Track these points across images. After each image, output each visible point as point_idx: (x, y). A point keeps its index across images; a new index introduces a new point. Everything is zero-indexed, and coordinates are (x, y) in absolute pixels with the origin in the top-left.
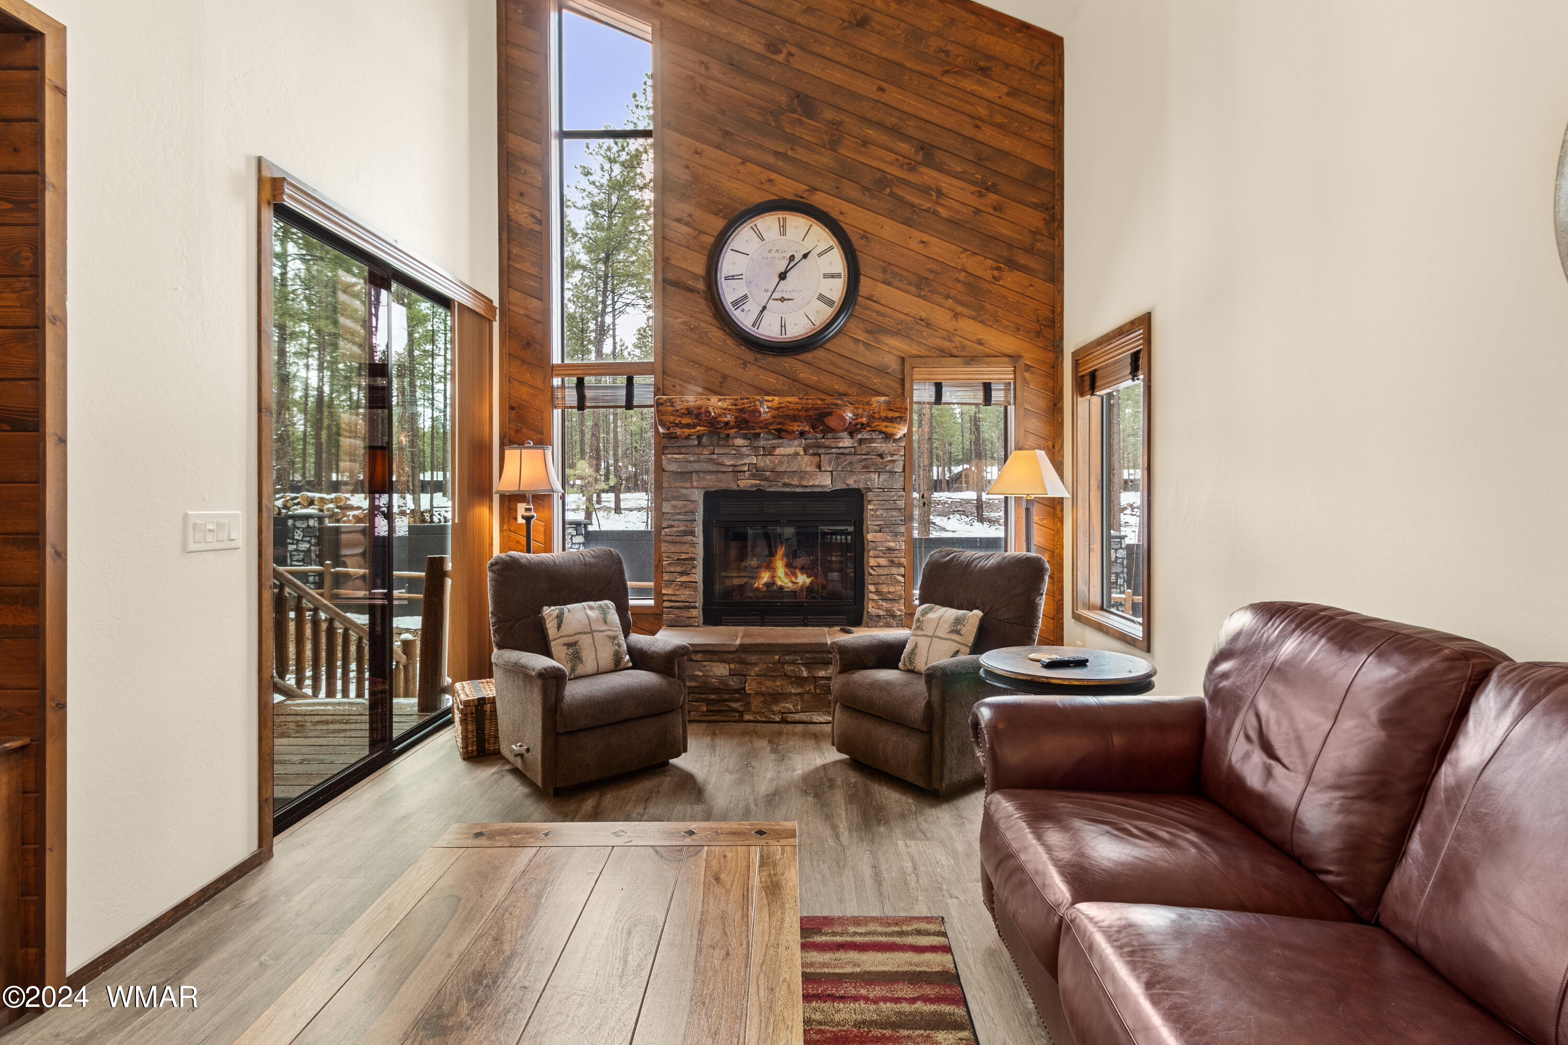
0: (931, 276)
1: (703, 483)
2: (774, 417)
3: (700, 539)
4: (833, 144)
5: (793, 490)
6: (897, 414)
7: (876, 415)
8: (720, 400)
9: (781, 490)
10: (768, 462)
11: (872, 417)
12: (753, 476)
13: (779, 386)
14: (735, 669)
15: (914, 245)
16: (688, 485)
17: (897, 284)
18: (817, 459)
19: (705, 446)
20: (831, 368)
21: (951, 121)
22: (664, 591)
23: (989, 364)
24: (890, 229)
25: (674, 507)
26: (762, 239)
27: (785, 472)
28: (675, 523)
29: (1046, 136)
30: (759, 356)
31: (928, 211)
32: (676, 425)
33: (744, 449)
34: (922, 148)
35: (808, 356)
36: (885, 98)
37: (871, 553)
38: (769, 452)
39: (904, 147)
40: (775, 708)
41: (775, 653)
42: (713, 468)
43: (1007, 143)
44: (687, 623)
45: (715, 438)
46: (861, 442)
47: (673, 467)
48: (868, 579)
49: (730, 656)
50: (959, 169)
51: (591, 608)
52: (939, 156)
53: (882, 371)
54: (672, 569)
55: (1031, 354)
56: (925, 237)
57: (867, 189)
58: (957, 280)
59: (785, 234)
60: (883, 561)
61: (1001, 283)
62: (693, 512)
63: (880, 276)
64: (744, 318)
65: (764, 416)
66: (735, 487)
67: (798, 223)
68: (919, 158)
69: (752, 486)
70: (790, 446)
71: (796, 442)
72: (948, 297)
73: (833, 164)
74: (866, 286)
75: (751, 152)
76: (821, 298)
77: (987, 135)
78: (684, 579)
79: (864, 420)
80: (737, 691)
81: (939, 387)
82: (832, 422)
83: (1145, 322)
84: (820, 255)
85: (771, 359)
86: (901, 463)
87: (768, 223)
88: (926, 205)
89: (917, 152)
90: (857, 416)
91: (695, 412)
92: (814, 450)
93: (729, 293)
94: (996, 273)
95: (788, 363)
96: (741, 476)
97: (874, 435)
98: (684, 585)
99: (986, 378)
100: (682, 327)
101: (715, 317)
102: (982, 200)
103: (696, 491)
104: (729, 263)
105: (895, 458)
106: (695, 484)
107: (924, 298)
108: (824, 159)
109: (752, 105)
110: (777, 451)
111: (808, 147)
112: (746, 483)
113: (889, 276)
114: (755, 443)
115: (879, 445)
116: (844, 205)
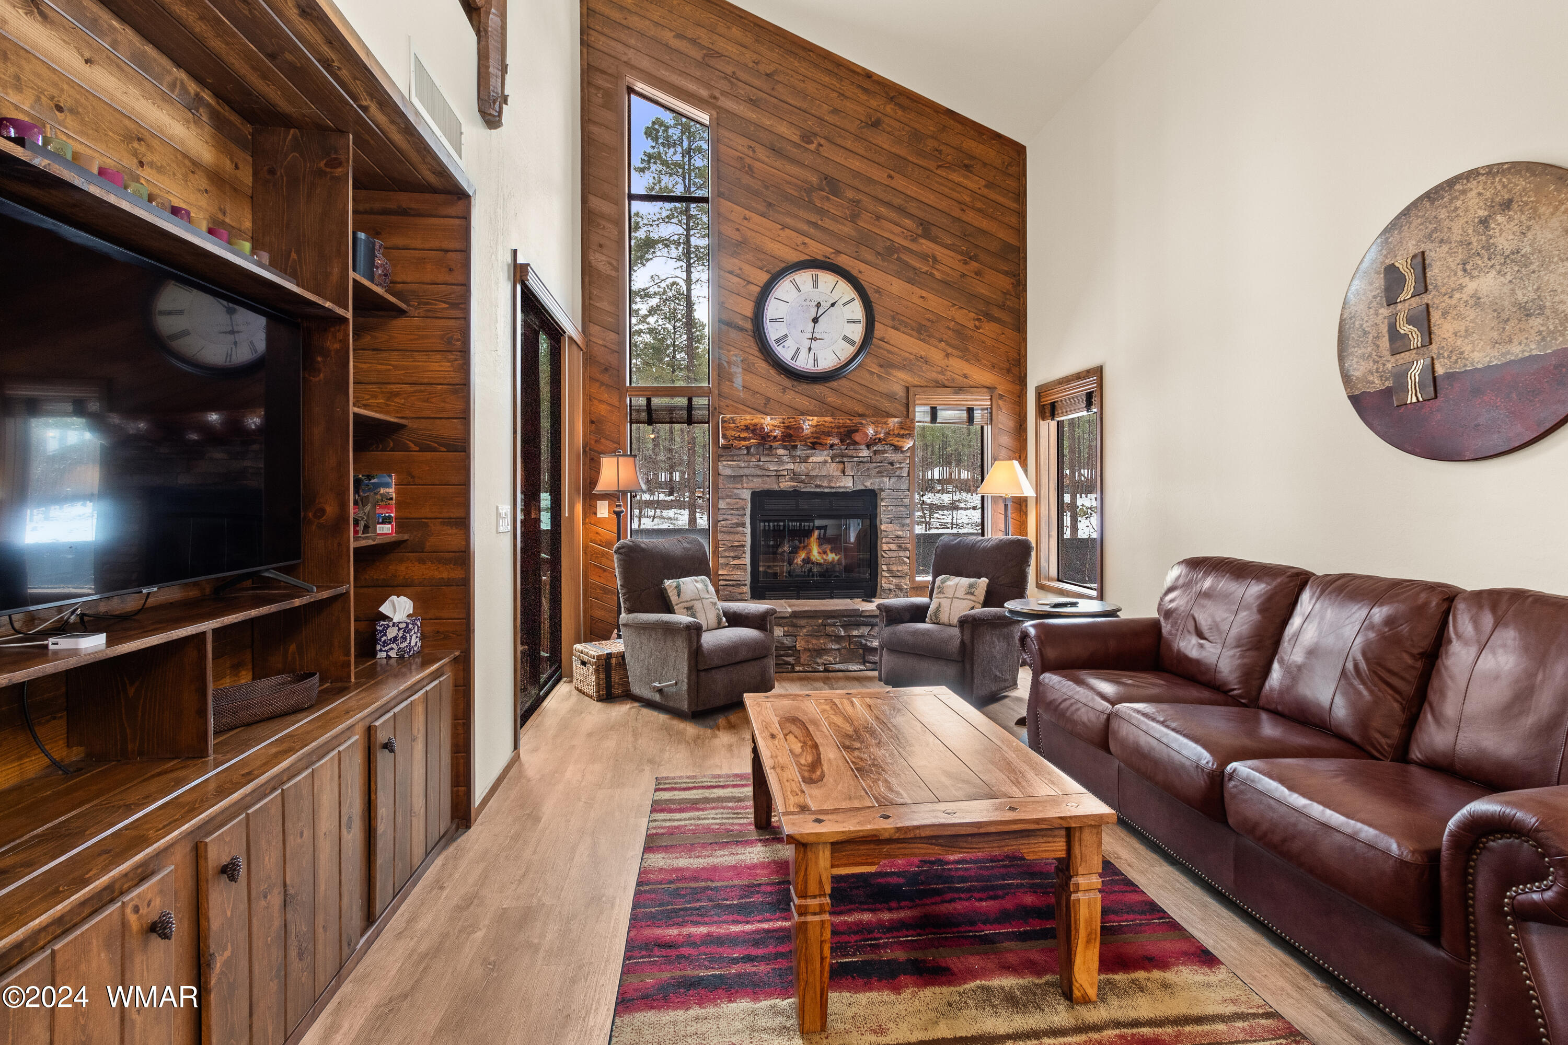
0: (928, 324)
1: (752, 485)
2: (812, 433)
3: (748, 530)
4: (853, 218)
5: (822, 490)
6: (907, 432)
7: (891, 433)
8: (769, 419)
9: (813, 490)
10: (803, 468)
11: (888, 434)
12: (792, 480)
13: (811, 408)
14: (788, 632)
15: (915, 299)
16: (740, 486)
17: (903, 329)
18: (841, 466)
19: (752, 455)
20: (852, 394)
21: (943, 204)
22: (720, 572)
23: (972, 393)
24: (896, 286)
25: (728, 504)
26: (799, 291)
27: (816, 476)
28: (729, 517)
29: (1013, 220)
30: (796, 383)
31: (926, 273)
32: (736, 438)
33: (784, 457)
34: (921, 224)
35: (834, 384)
36: (893, 183)
37: (884, 540)
38: (805, 460)
39: (908, 222)
40: (819, 661)
41: (819, 617)
42: (759, 473)
43: (985, 224)
44: (739, 597)
45: (761, 448)
46: (875, 452)
47: (728, 472)
48: (881, 561)
49: (785, 621)
50: (949, 242)
51: (697, 581)
52: (934, 231)
53: (891, 397)
54: (727, 554)
55: (1003, 385)
56: (924, 294)
57: (879, 253)
58: (948, 328)
59: (817, 287)
60: (893, 547)
61: (981, 331)
62: (744, 509)
63: (890, 323)
64: (785, 353)
65: (806, 432)
66: (776, 487)
67: (827, 279)
68: (920, 232)
69: (790, 487)
70: (821, 455)
71: (825, 453)
72: (941, 341)
73: (853, 233)
74: (879, 330)
75: (789, 221)
76: (845, 338)
77: (970, 217)
78: (737, 562)
79: (882, 436)
80: (789, 648)
81: (934, 411)
82: (856, 437)
83: (1098, 372)
84: (844, 305)
85: (805, 386)
86: (907, 469)
87: (804, 278)
88: (925, 269)
89: (917, 226)
90: (876, 432)
91: (751, 428)
92: (841, 459)
93: (773, 332)
94: (977, 323)
95: (818, 389)
96: (782, 479)
97: (886, 448)
98: (737, 567)
99: (970, 403)
101: (760, 351)
102: (967, 267)
103: (746, 491)
104: (773, 309)
105: (902, 465)
106: (745, 485)
107: (923, 340)
108: (846, 229)
109: (790, 183)
110: (811, 460)
111: (834, 218)
112: (786, 485)
113: (896, 323)
114: (794, 453)
115: (890, 455)
116: (863, 266)
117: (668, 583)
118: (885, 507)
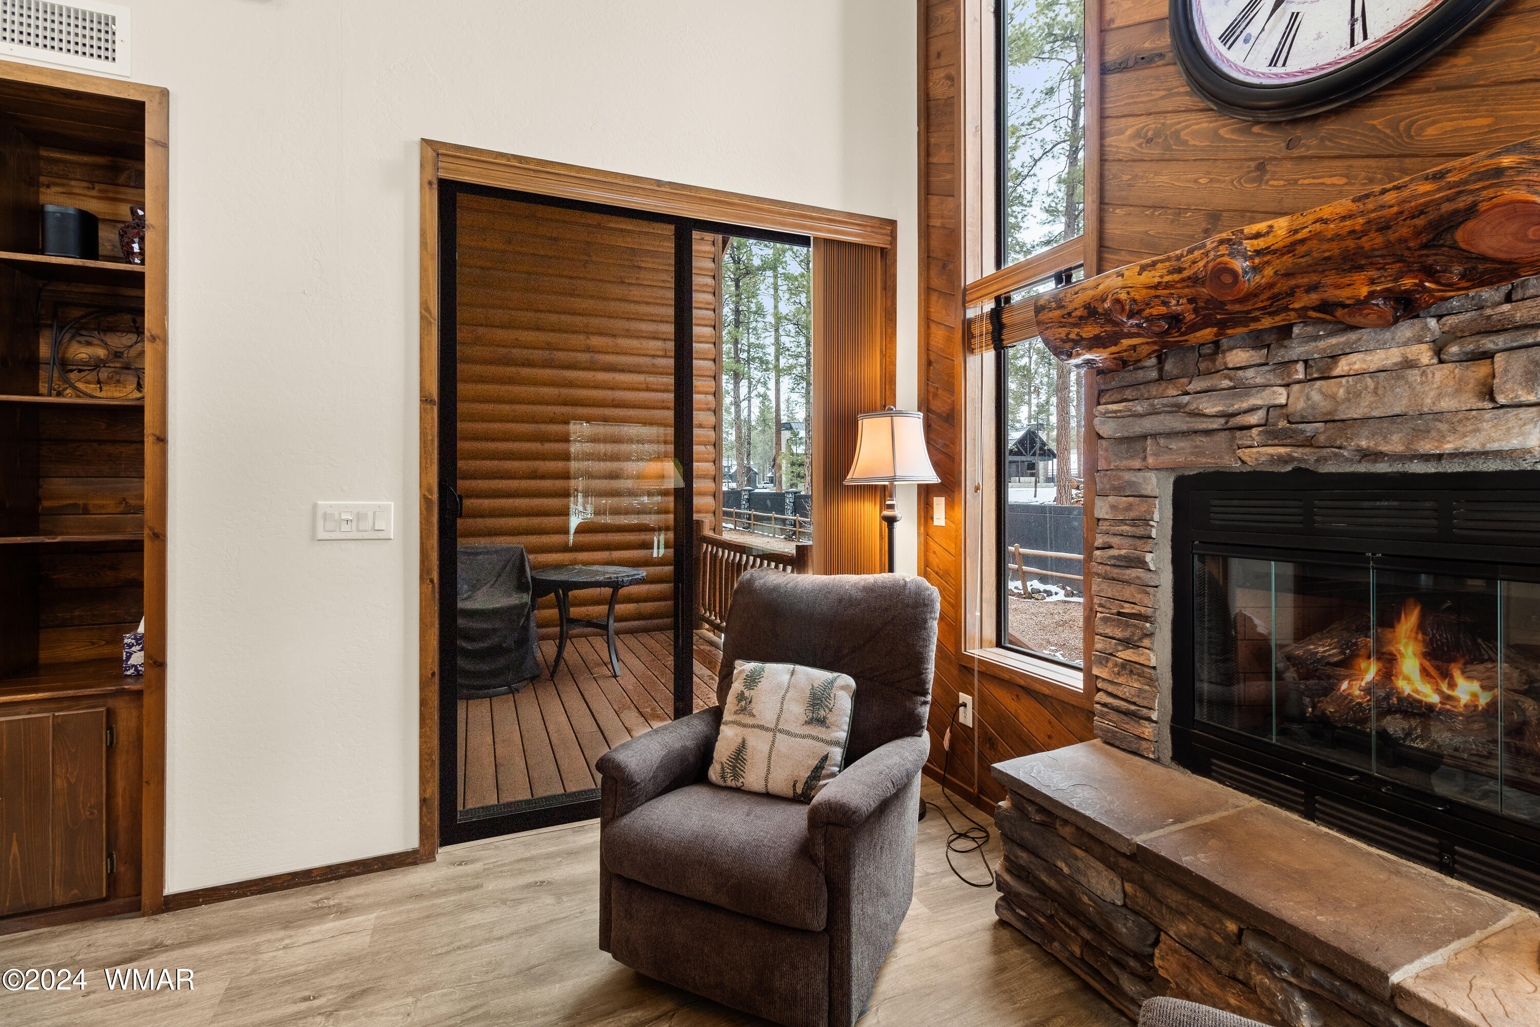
1: (1168, 459)
2: (1288, 275)
3: (1165, 578)
5: (1398, 467)
8: (1143, 268)
9: (1362, 468)
10: (1316, 397)
12: (1273, 435)
14: (1135, 900)
16: (1137, 464)
18: (1482, 369)
19: (1172, 379)
22: (1096, 671)
27: (1365, 420)
28: (1115, 541)
30: (1298, 131)
32: (1077, 343)
33: (1250, 373)
42: (1178, 423)
44: (1142, 749)
47: (1113, 429)
54: (1110, 631)
62: (1145, 521)
64: (1253, 58)
66: (1236, 466)
69: (1273, 460)
70: (1383, 346)
71: (1406, 330)
78: (1129, 655)
82: (1488, 238)
85: (1329, 126)
92: (1470, 345)
95: (1385, 114)
96: (1246, 438)
98: (1128, 667)
100: (1133, 144)
101: (1191, 86)
103: (1152, 477)
106: (1150, 460)
110: (1343, 366)
112: (1261, 455)
114: (1283, 355)
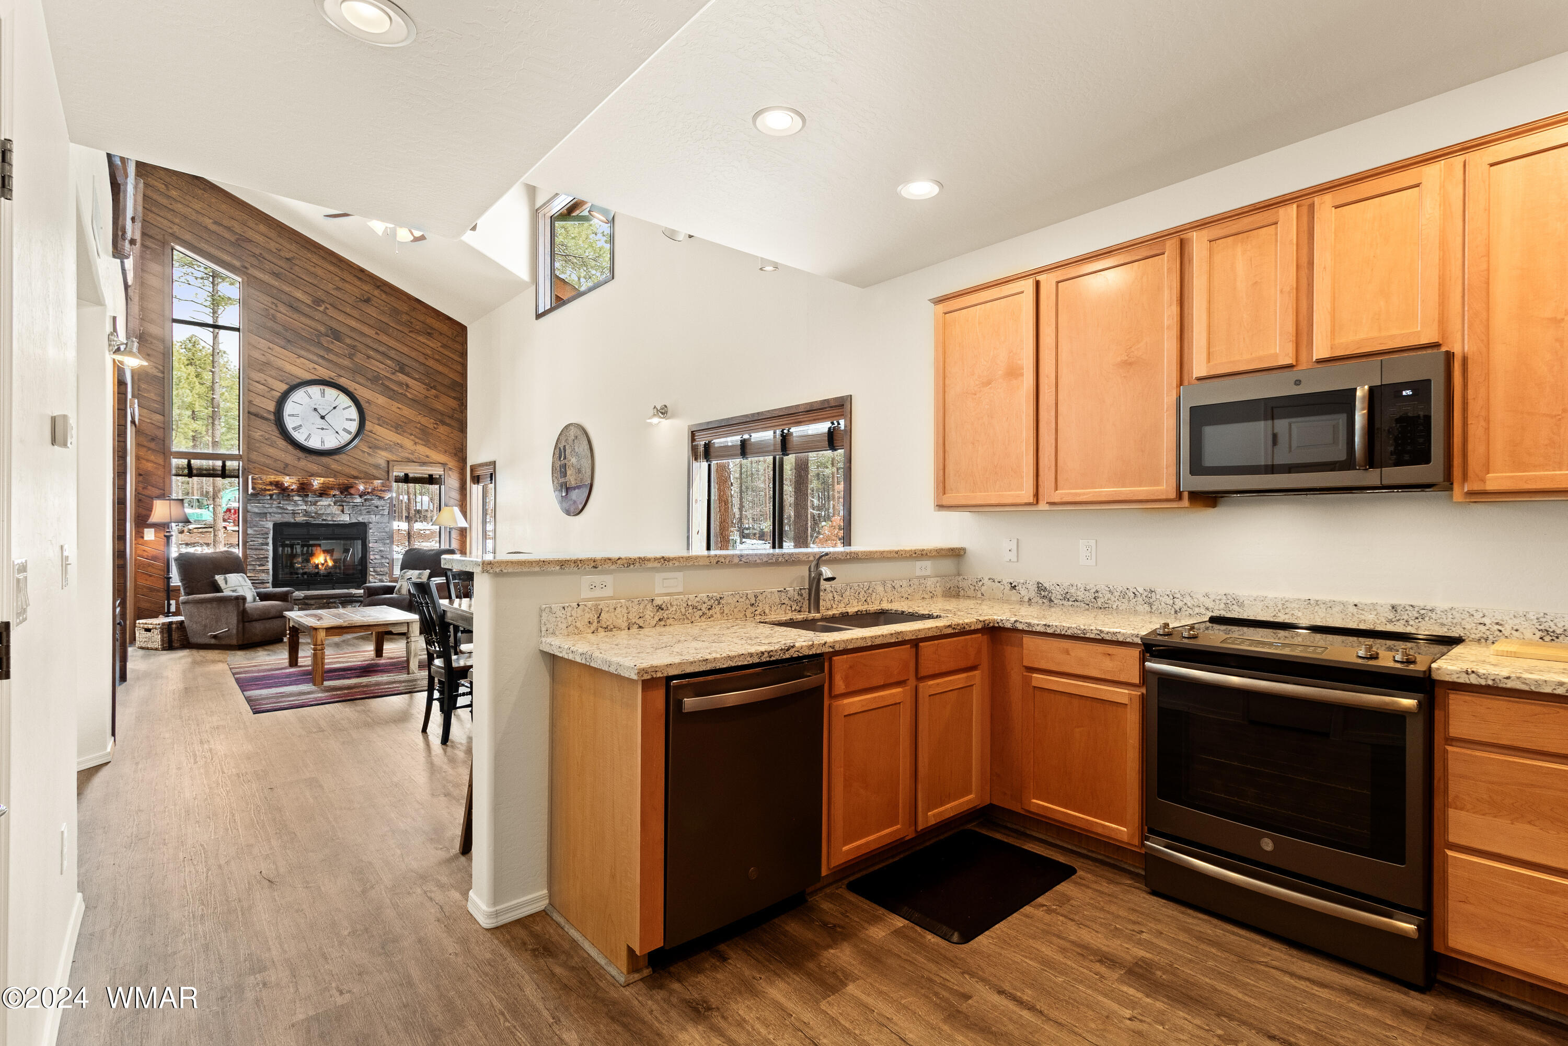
0: (403, 424)
1: (274, 519)
2: (320, 488)
3: (271, 548)
4: (351, 357)
5: (327, 523)
6: (386, 488)
7: (376, 489)
8: (288, 478)
9: (320, 523)
10: (313, 509)
11: (374, 489)
12: (304, 516)
13: (320, 471)
15: (394, 409)
16: (264, 520)
17: (385, 426)
18: (341, 508)
19: (274, 500)
20: (350, 464)
21: (414, 354)
23: (431, 466)
24: (381, 400)
25: (255, 531)
26: (311, 398)
27: (323, 514)
28: (256, 540)
29: (459, 368)
30: (307, 455)
31: (401, 394)
32: (262, 489)
33: (300, 502)
34: (399, 365)
35: (336, 457)
36: (379, 338)
37: (372, 553)
38: (315, 504)
39: (389, 362)
42: (280, 511)
43: (440, 368)
45: (281, 496)
46: (366, 500)
47: (254, 511)
48: (370, 569)
50: (417, 377)
51: (238, 576)
52: (407, 369)
53: (377, 467)
54: (254, 564)
55: (452, 463)
56: (400, 406)
57: (369, 380)
58: (416, 427)
59: (324, 397)
60: (377, 557)
61: (438, 431)
62: (267, 534)
63: (377, 422)
64: (300, 437)
65: (315, 487)
66: (292, 521)
67: (331, 393)
68: (397, 369)
69: (303, 521)
70: (327, 501)
71: (330, 499)
72: (411, 434)
73: (351, 365)
74: (368, 426)
76: (345, 430)
77: (431, 363)
78: (262, 568)
79: (370, 490)
81: (406, 475)
82: (352, 491)
83: (494, 464)
84: (344, 409)
85: (314, 457)
86: (388, 511)
87: (315, 390)
88: (400, 391)
89: (396, 365)
90: (366, 488)
91: (275, 483)
92: (340, 503)
93: (290, 423)
94: (434, 426)
95: (325, 460)
96: (297, 516)
97: (373, 497)
98: (263, 571)
99: (430, 472)
100: (261, 437)
101: (281, 433)
102: (428, 392)
103: (268, 523)
104: (290, 408)
105: (384, 508)
106: (268, 519)
107: (399, 434)
108: (346, 362)
109: (304, 330)
110: (319, 504)
111: (337, 354)
112: (300, 519)
113: (381, 422)
114: (306, 499)
115: (376, 502)
116: (357, 386)
117: (217, 577)
118: (373, 534)
